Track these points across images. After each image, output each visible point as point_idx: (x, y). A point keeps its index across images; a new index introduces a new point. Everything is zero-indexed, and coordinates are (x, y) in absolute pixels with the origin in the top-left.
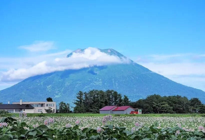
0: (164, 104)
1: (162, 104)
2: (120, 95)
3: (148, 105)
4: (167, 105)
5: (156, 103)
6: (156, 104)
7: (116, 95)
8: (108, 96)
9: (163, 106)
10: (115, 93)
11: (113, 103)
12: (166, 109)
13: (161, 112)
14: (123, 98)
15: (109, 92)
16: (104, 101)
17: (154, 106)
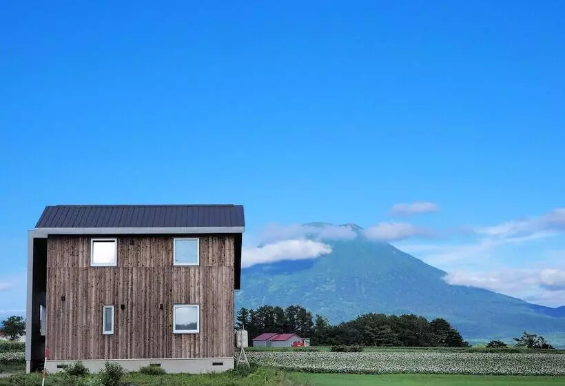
0: (384, 329)
1: (381, 329)
2: (309, 314)
3: (356, 330)
4: (389, 330)
5: (371, 326)
6: (372, 329)
7: (304, 315)
8: (291, 316)
9: (382, 331)
10: (303, 310)
11: (298, 327)
12: (386, 338)
13: (379, 344)
14: (314, 320)
15: (291, 309)
16: (282, 324)
17: (367, 332)
